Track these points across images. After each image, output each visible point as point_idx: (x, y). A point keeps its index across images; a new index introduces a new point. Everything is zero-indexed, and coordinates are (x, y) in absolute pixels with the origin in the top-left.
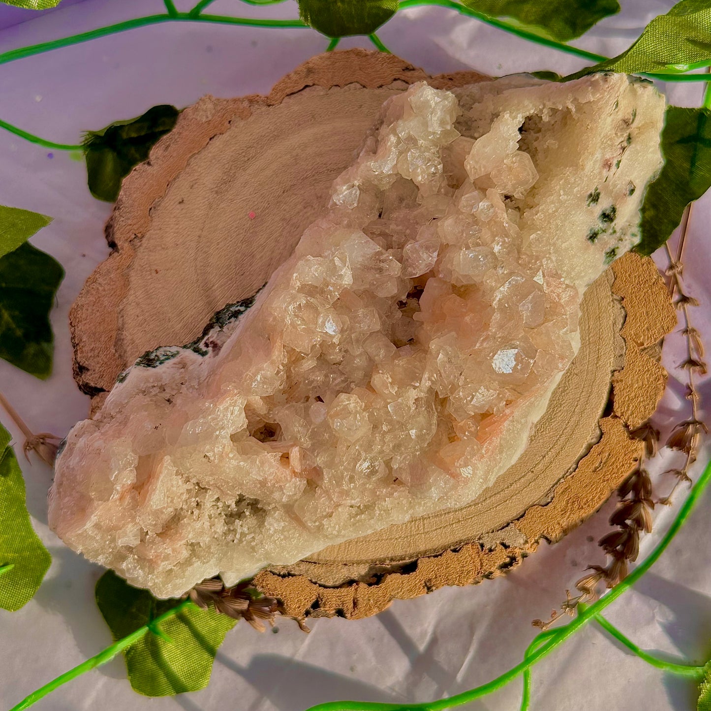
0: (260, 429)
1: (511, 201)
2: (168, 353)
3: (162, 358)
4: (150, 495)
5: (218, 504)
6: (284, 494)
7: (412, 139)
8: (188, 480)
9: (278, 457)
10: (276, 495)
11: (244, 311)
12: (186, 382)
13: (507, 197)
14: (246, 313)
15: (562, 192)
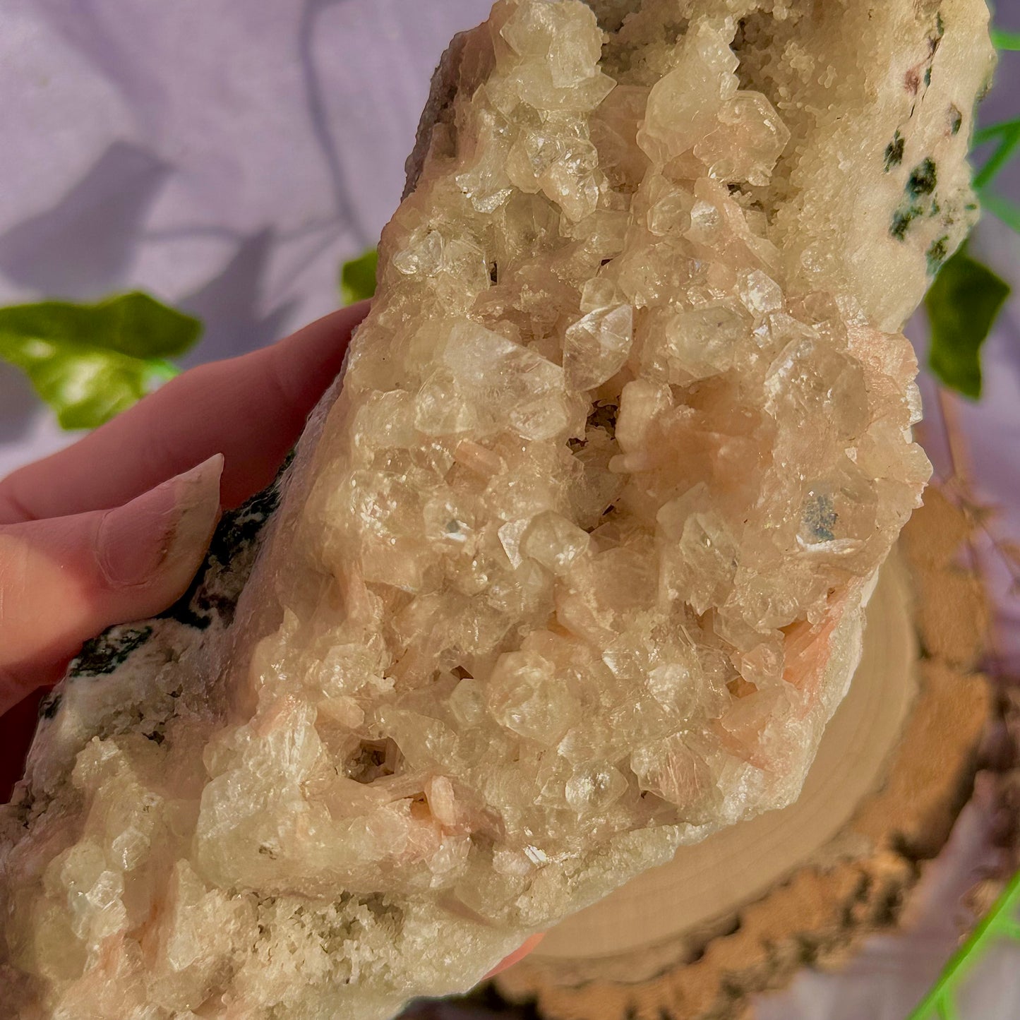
0: (353, 754)
1: (743, 194)
2: (130, 635)
3: (121, 648)
4: (165, 945)
5: (303, 918)
6: (432, 874)
7: (526, 112)
8: (232, 893)
9: (406, 808)
10: (418, 880)
11: (263, 521)
12: (180, 690)
13: (732, 187)
14: (269, 522)
15: (840, 155)
